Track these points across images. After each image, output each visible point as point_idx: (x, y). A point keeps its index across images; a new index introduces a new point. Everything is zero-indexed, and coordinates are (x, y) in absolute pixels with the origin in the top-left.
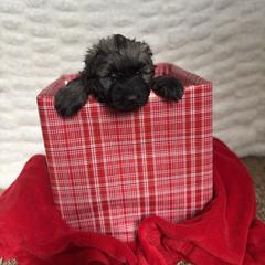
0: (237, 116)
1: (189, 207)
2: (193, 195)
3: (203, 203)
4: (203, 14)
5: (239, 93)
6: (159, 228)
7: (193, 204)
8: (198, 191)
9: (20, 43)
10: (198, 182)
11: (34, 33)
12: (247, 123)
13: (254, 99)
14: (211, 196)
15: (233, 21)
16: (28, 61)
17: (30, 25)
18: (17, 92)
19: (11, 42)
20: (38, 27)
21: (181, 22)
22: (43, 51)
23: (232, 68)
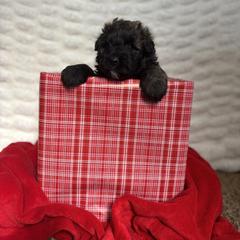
0: (209, 131)
1: (161, 197)
2: (167, 185)
3: (174, 194)
4: (187, 40)
5: (213, 111)
6: (132, 209)
7: (166, 194)
8: (171, 182)
9: (28, 42)
10: (172, 173)
11: (42, 36)
12: (217, 139)
13: (224, 118)
14: (182, 188)
15: (212, 48)
16: (32, 59)
17: (40, 29)
18: (18, 84)
19: (20, 41)
20: (46, 31)
21: (168, 44)
22: (47, 51)
23: (208, 88)
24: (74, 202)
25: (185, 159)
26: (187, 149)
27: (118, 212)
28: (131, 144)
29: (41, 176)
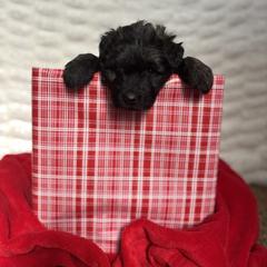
0: (241, 138)
1: (186, 219)
2: (193, 205)
3: (202, 216)
5: (246, 113)
6: (148, 237)
7: (192, 216)
8: (199, 201)
9: (24, 34)
10: (200, 189)
11: (40, 26)
12: (251, 147)
13: (260, 122)
15: (244, 38)
16: (30, 54)
17: (37, 17)
18: (13, 84)
19: (15, 32)
20: (45, 21)
21: (191, 33)
22: (47, 45)
23: (240, 86)
24: (79, 229)
25: (215, 172)
26: (216, 160)
27: (129, 241)
28: (147, 154)
29: (36, 197)
